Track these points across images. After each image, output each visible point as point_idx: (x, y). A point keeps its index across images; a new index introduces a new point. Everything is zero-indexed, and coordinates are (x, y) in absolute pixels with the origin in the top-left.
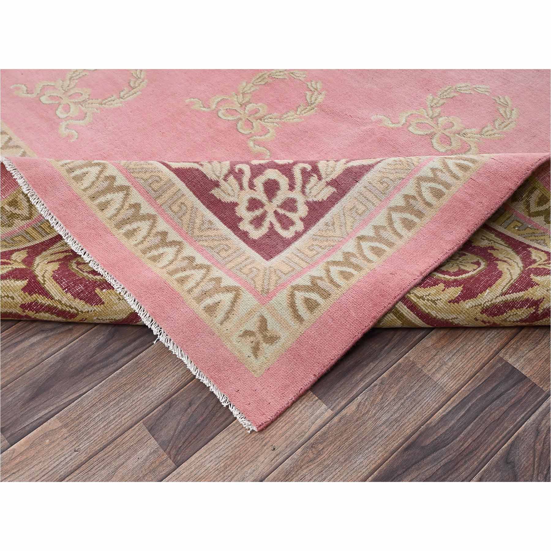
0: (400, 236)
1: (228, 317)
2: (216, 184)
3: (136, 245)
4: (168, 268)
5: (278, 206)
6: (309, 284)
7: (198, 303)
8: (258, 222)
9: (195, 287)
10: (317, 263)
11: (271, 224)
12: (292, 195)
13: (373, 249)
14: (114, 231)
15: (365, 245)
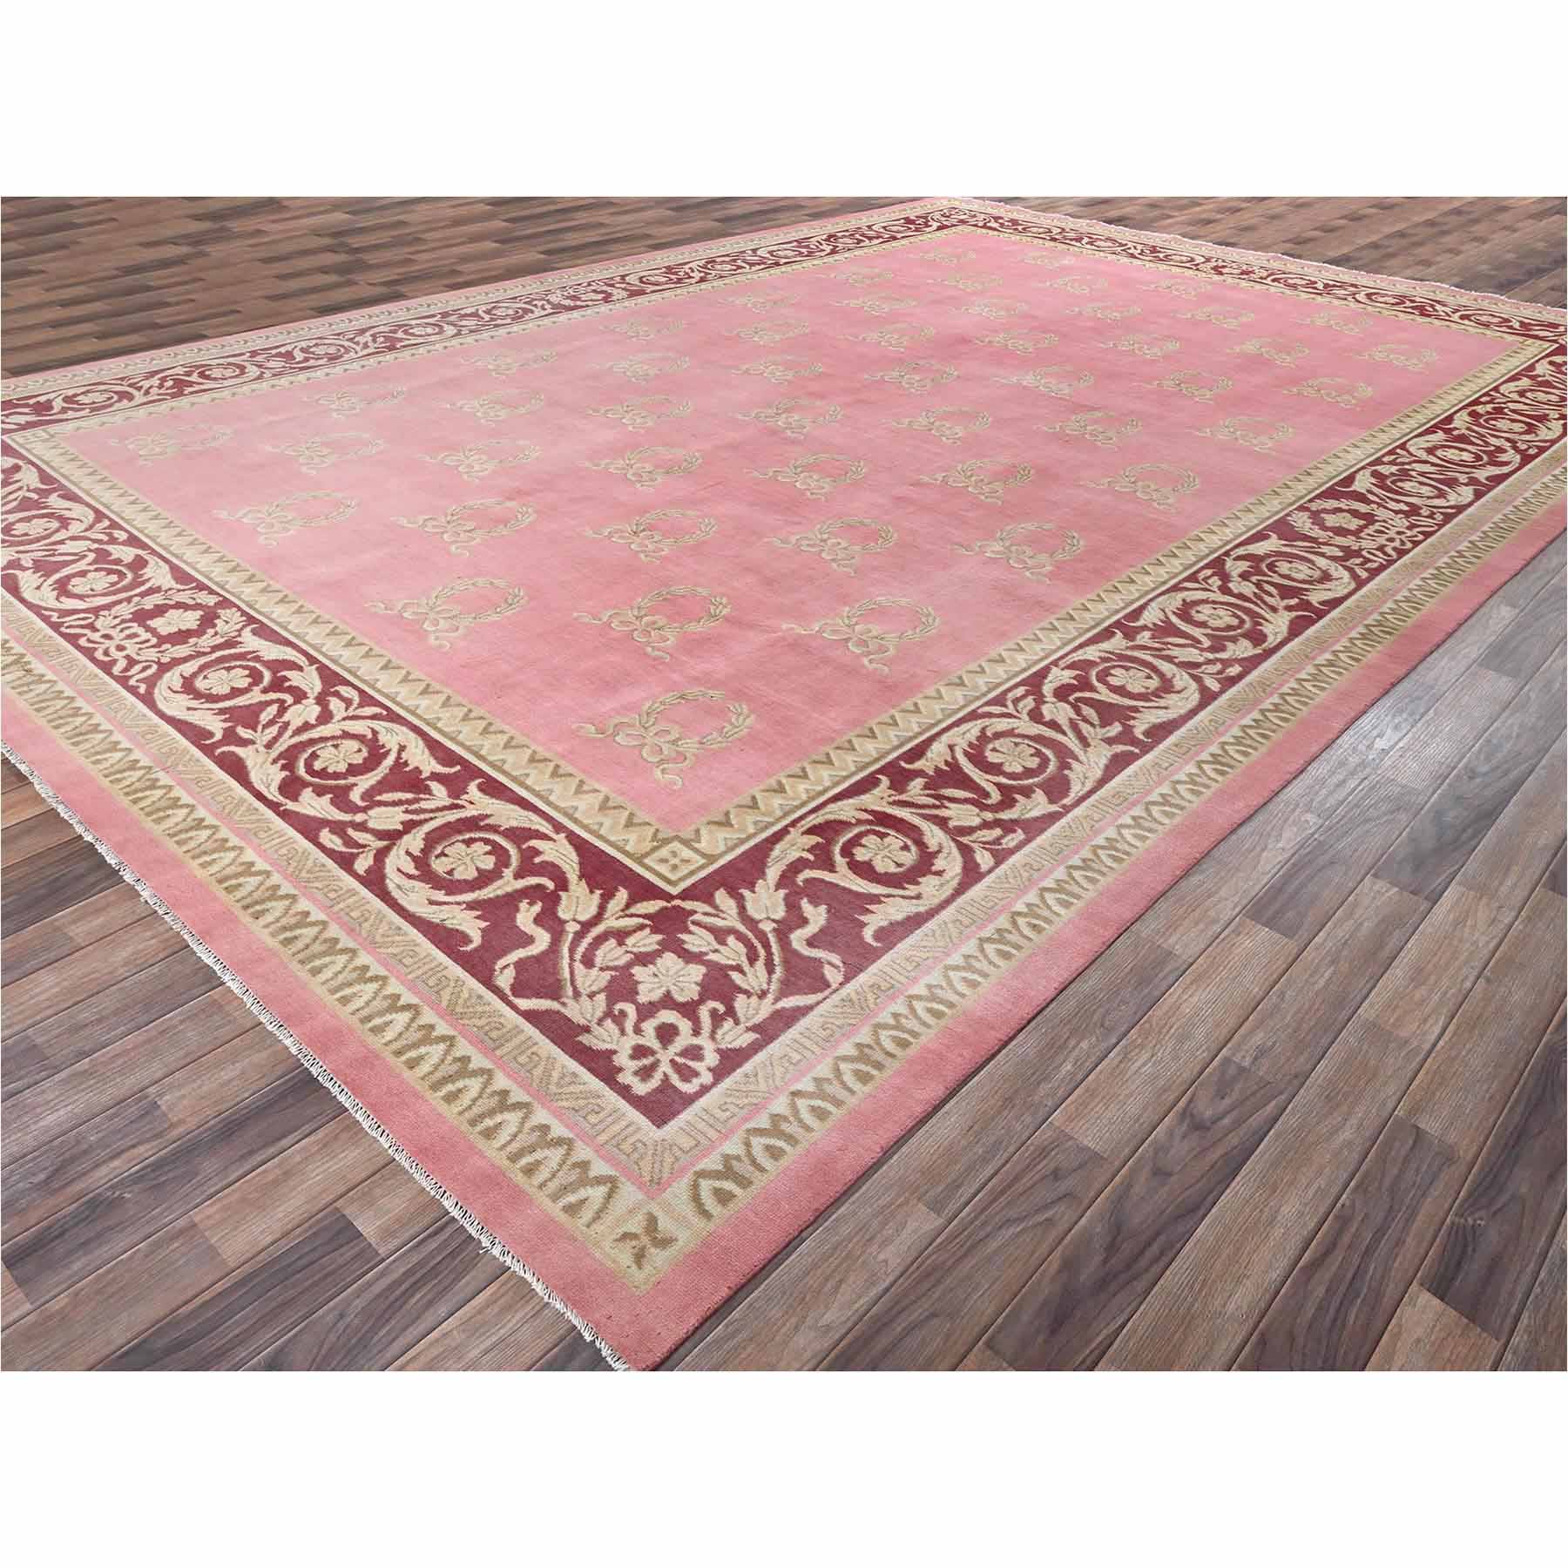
0: (852, 1092)
1: (599, 1217)
2: (587, 1030)
3: (461, 1113)
4: (509, 1149)
5: (676, 1054)
6: (720, 1167)
7: (554, 1201)
8: (645, 1073)
9: (550, 1180)
10: (732, 1131)
11: (665, 1074)
12: (696, 1041)
13: (813, 1109)
14: (429, 1095)
15: (802, 1104)
